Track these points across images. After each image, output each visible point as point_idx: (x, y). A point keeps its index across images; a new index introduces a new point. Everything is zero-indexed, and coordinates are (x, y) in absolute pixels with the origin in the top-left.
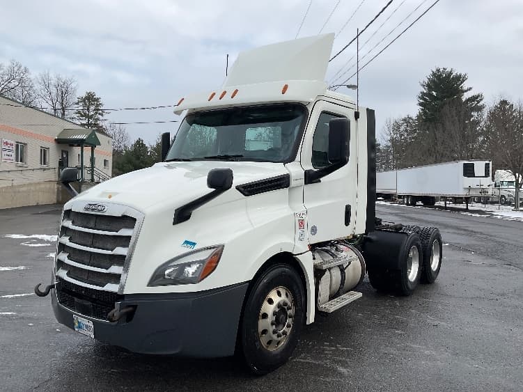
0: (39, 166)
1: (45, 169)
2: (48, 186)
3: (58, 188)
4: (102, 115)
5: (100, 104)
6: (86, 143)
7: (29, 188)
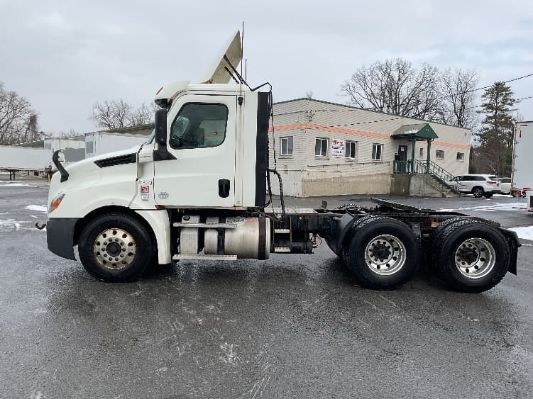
0: (370, 160)
1: (376, 163)
2: (380, 178)
3: (392, 180)
4: (511, 105)
5: (511, 93)
6: (419, 137)
7: (358, 180)
